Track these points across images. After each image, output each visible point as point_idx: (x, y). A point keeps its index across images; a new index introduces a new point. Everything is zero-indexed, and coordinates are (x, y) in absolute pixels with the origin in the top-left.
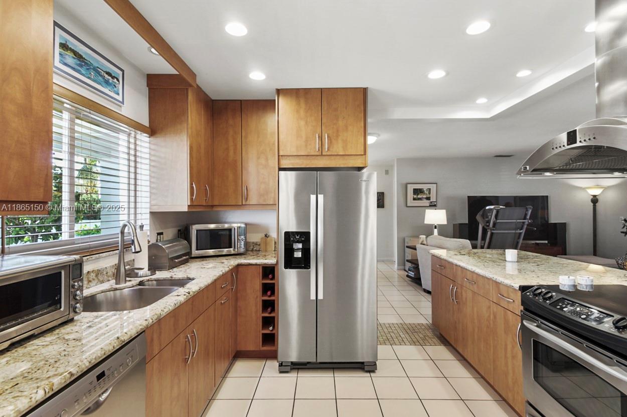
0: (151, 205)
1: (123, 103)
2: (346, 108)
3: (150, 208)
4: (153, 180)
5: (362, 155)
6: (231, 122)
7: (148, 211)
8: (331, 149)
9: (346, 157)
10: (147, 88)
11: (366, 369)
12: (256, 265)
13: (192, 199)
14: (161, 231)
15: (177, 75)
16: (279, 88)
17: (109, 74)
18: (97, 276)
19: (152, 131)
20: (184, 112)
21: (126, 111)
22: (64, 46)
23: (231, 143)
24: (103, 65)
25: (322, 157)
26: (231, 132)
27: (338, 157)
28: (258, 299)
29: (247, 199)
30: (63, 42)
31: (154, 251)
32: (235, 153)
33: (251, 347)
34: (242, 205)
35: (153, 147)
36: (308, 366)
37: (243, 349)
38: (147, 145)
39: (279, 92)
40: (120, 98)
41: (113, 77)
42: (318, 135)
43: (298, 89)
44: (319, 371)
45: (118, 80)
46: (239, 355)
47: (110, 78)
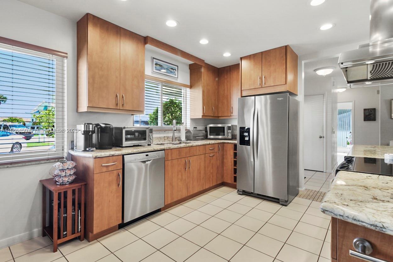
0: (191, 116)
1: (178, 78)
2: (275, 59)
3: (190, 117)
4: (191, 106)
5: (284, 84)
6: (226, 77)
7: (190, 118)
8: (266, 83)
9: (275, 87)
10: (189, 70)
11: (280, 203)
12: (231, 143)
13: (203, 113)
14: (196, 127)
15: (193, 64)
16: (241, 57)
17: (172, 69)
18: (167, 138)
19: (191, 87)
20: (201, 77)
21: (180, 81)
22: (156, 64)
23: (226, 87)
24: (170, 66)
25: (262, 88)
26: (226, 81)
27: (271, 87)
28: (232, 159)
29: (232, 113)
30: (156, 63)
31: (188, 134)
32: (227, 91)
33: (229, 182)
34: (230, 116)
35: (191, 93)
36: (252, 195)
37: (226, 181)
38: (189, 92)
39: (241, 59)
40: (176, 76)
41: (174, 70)
42: (260, 77)
43: (250, 55)
44: (257, 198)
45: (176, 70)
46: (223, 184)
47: (172, 70)
